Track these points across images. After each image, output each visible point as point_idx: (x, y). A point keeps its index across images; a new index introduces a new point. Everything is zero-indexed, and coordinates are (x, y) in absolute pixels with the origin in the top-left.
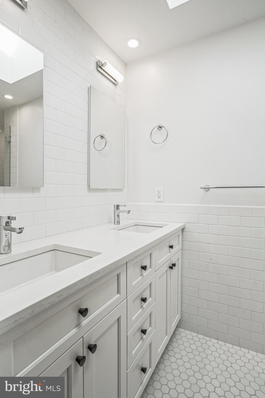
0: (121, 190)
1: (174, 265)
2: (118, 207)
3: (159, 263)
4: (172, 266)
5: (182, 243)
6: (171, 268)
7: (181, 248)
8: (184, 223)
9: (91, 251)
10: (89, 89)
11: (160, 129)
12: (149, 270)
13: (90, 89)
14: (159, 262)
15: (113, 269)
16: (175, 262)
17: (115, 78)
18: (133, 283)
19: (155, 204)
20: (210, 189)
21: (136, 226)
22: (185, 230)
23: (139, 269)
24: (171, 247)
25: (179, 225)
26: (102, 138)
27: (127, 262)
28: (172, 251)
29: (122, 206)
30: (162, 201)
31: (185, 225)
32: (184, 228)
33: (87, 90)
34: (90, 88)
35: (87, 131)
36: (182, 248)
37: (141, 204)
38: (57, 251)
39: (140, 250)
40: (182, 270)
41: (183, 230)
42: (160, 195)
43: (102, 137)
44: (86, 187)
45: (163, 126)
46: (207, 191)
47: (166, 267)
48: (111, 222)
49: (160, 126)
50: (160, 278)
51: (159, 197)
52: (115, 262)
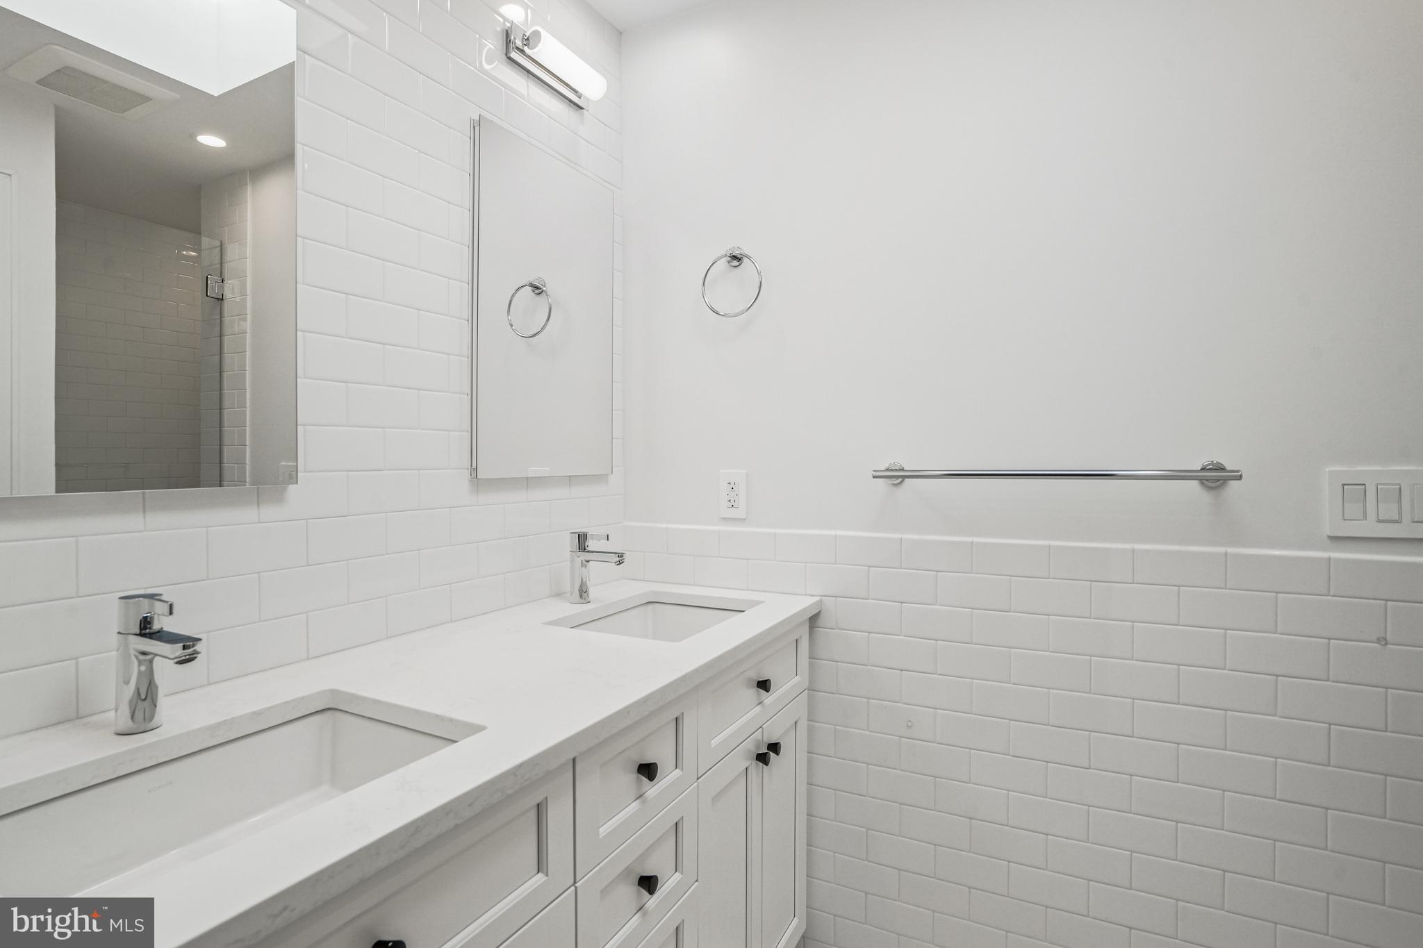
0: (600, 479)
1: (774, 747)
2: (582, 539)
3: (712, 746)
4: (767, 754)
5: (812, 667)
6: (762, 758)
7: (806, 685)
8: (818, 598)
9: (451, 720)
10: (474, 128)
11: (736, 263)
12: (668, 777)
13: (477, 129)
14: (714, 742)
15: (510, 792)
16: (778, 739)
17: (574, 87)
18: (604, 830)
19: (716, 528)
20: (907, 480)
21: (650, 606)
22: (822, 621)
23: (629, 778)
24: (764, 685)
25: (799, 604)
26: (537, 291)
27: (574, 760)
28: (769, 698)
29: (599, 538)
30: (744, 517)
31: (821, 601)
32: (819, 612)
33: (467, 130)
34: (477, 125)
35: (466, 276)
36: (810, 682)
37: (670, 526)
38: (338, 714)
39: (628, 712)
40: (810, 763)
41: (813, 620)
42: (736, 498)
43: (537, 289)
44: (466, 474)
45: (746, 252)
46: (895, 485)
47: (741, 760)
48: (559, 595)
49: (736, 253)
50: (715, 799)
51: (732, 503)
52: (521, 766)
